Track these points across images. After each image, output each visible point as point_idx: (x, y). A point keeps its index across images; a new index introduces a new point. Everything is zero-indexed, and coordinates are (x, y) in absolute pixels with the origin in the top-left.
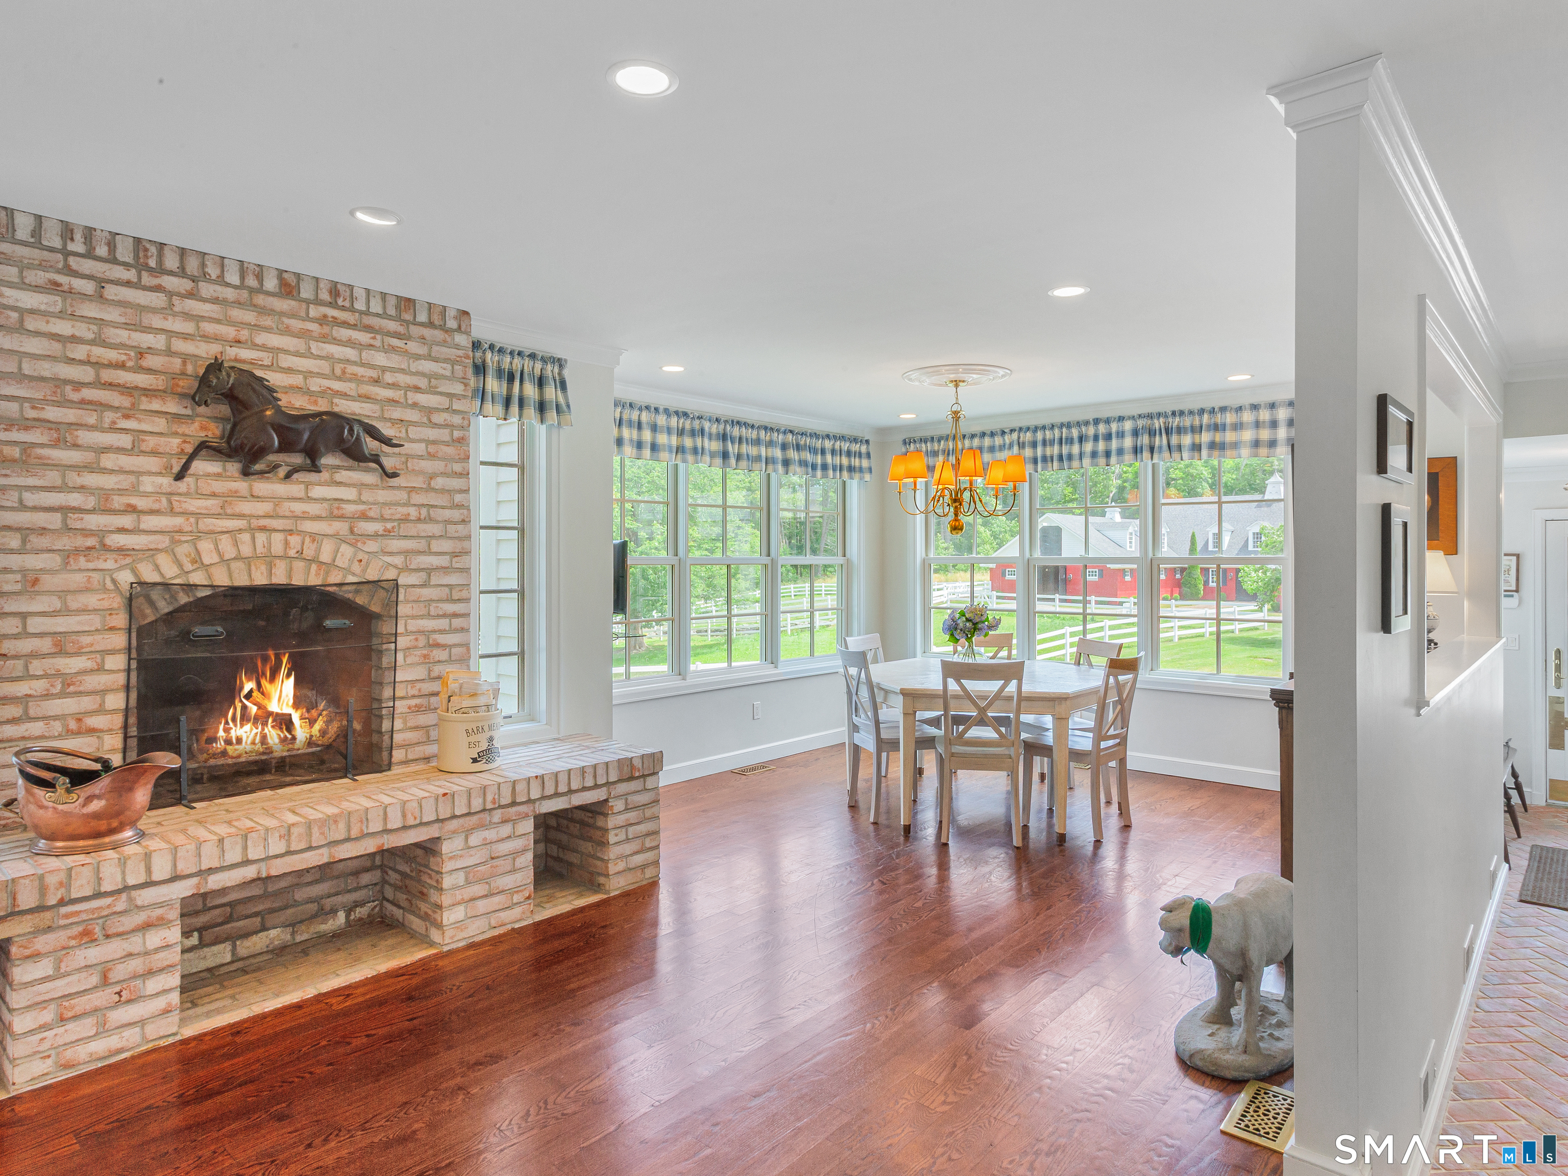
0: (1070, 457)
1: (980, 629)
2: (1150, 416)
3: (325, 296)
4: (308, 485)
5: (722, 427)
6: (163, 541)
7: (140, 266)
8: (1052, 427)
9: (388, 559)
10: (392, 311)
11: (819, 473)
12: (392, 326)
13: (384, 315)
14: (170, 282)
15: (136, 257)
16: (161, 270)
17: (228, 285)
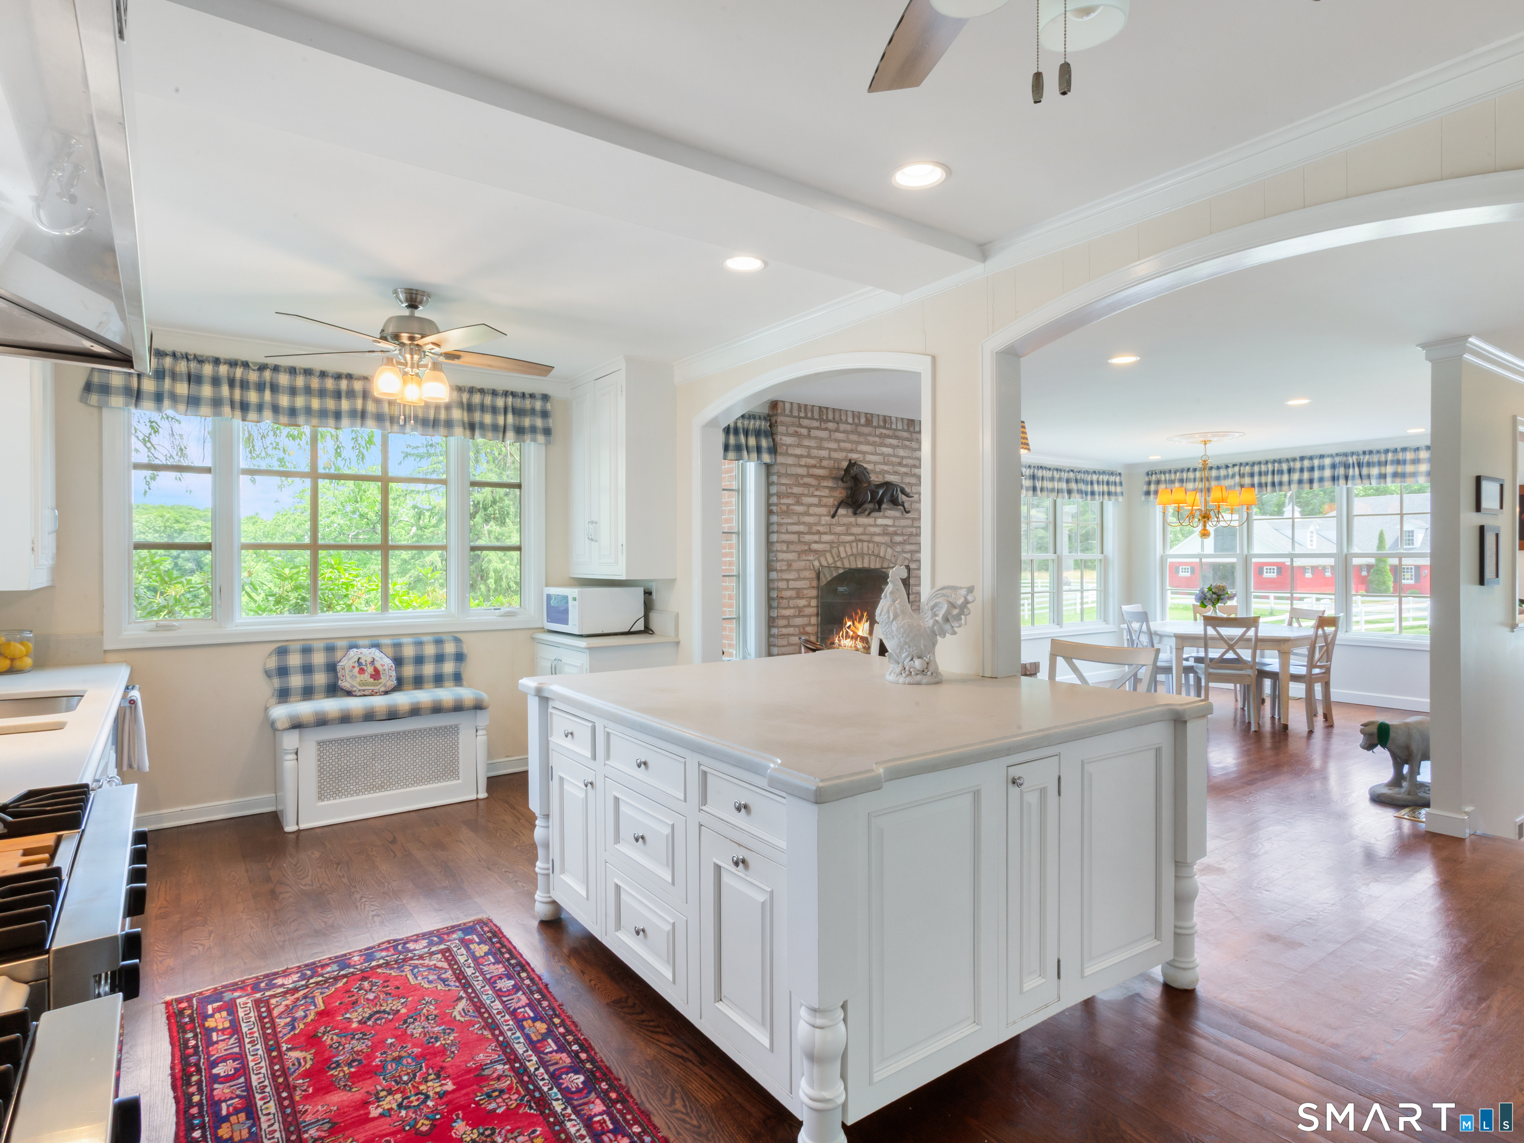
0: (1281, 484)
1: (1222, 599)
2: (1345, 455)
3: (881, 423)
4: (876, 518)
5: (1032, 470)
6: (826, 547)
7: (821, 420)
8: (1267, 463)
9: (905, 555)
10: (905, 427)
11: (1089, 497)
12: (906, 435)
13: (903, 430)
14: (831, 425)
15: (820, 416)
16: (828, 421)
17: (848, 423)
